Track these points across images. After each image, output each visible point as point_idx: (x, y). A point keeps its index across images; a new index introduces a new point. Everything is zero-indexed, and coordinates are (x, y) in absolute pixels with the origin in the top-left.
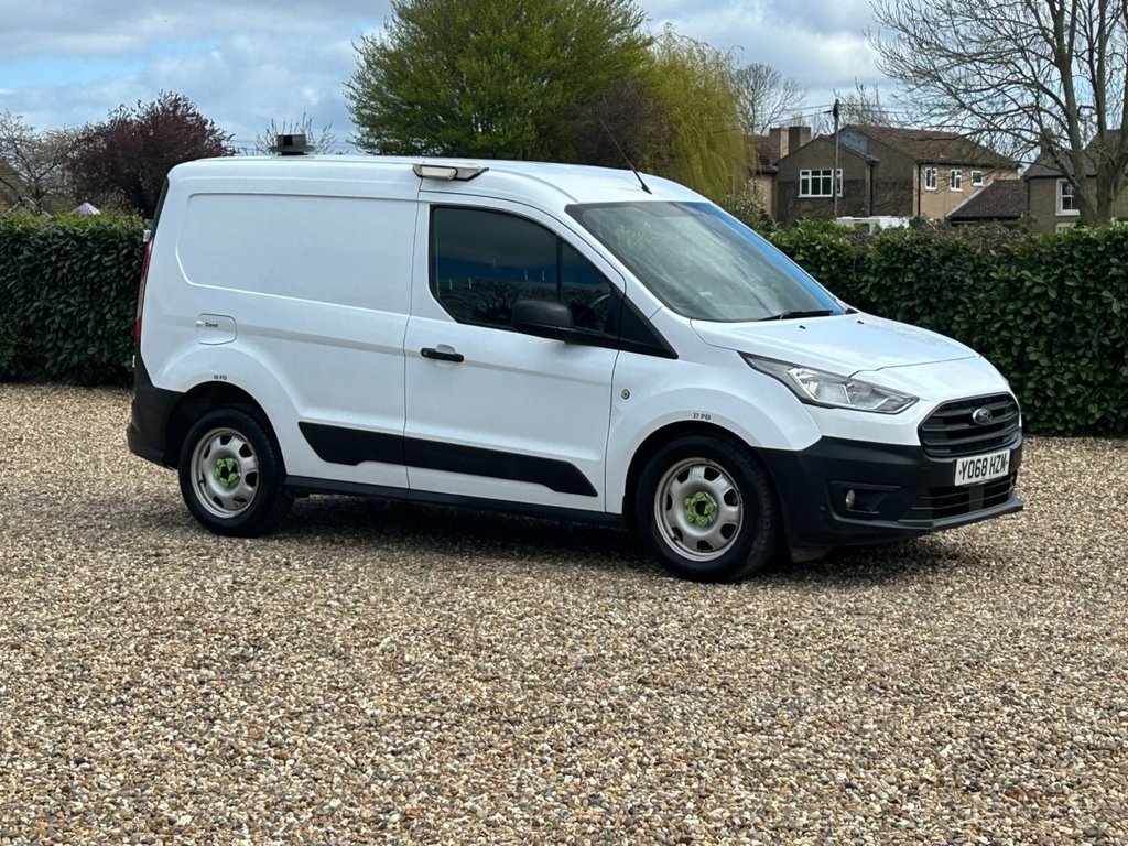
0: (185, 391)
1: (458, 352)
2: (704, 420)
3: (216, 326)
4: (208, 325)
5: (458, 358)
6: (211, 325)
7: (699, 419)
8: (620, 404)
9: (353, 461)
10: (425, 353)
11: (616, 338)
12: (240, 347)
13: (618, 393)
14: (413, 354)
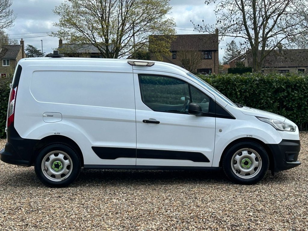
0: (40, 139)
1: (158, 120)
2: (250, 137)
3: (52, 116)
4: (48, 116)
5: (158, 123)
6: (50, 116)
7: (249, 137)
8: (218, 133)
9: (114, 158)
10: (145, 121)
11: (215, 114)
12: (64, 122)
13: (218, 130)
14: (139, 122)
